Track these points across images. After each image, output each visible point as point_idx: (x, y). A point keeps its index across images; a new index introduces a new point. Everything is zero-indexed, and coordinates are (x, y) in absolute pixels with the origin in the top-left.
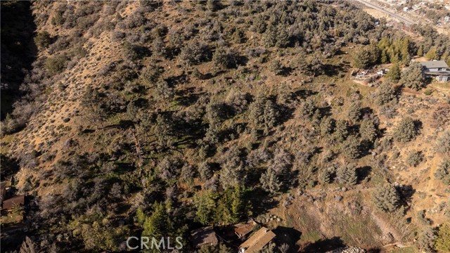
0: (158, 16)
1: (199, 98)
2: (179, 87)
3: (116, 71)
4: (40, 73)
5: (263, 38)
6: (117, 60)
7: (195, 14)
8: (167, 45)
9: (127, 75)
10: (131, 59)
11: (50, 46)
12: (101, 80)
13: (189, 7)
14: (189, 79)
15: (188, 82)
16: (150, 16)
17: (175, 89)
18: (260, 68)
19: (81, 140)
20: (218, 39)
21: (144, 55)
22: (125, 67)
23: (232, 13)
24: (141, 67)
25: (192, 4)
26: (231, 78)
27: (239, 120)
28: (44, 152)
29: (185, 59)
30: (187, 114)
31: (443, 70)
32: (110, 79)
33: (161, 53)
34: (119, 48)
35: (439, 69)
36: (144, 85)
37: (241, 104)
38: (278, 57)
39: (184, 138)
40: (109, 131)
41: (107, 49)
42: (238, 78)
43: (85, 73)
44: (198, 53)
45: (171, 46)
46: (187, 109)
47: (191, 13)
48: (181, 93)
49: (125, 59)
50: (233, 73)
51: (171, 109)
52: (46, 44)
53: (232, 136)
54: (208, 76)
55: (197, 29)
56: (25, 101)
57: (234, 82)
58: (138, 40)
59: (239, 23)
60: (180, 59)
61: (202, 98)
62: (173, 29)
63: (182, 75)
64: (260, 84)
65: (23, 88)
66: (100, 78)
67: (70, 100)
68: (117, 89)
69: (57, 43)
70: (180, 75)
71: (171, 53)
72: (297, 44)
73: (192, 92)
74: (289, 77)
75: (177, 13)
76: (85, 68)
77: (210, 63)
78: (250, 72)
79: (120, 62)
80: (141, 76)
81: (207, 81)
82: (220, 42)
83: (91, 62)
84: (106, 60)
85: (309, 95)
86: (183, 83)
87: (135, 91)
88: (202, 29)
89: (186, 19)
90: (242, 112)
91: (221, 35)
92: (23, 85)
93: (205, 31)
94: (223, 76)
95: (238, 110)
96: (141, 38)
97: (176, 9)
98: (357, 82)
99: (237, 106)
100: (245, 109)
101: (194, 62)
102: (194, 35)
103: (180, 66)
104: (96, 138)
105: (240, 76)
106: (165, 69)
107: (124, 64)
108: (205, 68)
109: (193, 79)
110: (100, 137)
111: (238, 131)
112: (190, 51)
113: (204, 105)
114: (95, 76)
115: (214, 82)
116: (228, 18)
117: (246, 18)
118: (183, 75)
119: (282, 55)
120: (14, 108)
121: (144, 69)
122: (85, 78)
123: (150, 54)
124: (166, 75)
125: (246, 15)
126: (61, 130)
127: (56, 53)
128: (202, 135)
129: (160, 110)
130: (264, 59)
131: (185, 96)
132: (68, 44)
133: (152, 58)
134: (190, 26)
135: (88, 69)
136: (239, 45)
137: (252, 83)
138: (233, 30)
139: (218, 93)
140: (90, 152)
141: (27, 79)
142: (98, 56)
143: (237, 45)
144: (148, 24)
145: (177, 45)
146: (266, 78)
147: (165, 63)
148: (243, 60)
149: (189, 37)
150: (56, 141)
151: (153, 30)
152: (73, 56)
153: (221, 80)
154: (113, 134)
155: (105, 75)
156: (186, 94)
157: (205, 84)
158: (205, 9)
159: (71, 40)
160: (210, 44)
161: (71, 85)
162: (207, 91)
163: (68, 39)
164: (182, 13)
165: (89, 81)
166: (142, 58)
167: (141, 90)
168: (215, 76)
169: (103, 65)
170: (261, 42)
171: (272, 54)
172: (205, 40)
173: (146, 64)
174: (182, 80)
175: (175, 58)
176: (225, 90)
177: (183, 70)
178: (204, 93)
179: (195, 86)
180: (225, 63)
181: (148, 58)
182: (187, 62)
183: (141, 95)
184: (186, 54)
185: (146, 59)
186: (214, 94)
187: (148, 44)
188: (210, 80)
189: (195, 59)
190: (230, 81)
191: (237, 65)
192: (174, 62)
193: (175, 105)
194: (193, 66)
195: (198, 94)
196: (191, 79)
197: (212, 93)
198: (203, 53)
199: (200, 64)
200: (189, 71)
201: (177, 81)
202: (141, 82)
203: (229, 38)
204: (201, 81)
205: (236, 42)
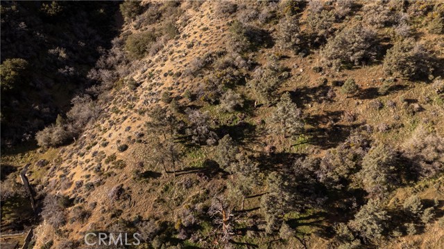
1: (348, 134)
2: (313, 109)
3: (212, 69)
4: (119, 54)
6: (218, 50)
8: (303, 29)
9: (228, 79)
10: (239, 50)
11: (137, 17)
12: (188, 83)
14: (334, 95)
15: (331, 100)
17: (306, 112)
19: (135, 189)
20: (397, 24)
21: (261, 44)
22: (227, 65)
24: (253, 66)
26: (415, 101)
27: (428, 191)
28: (77, 202)
29: (331, 58)
30: (323, 166)
32: (201, 84)
33: (290, 45)
34: (224, 30)
36: (252, 98)
37: (436, 159)
39: (310, 212)
40: (183, 179)
41: (205, 29)
42: (430, 101)
43: (169, 66)
44: (359, 49)
45: (310, 31)
46: (324, 154)
48: (315, 120)
49: (229, 49)
50: (421, 90)
51: (294, 150)
52: (133, 15)
53: (411, 227)
54: (371, 93)
55: (359, 2)
56: (88, 97)
57: (421, 109)
58: (255, 17)
60: (321, 57)
61: (354, 138)
63: (321, 87)
65: (92, 75)
66: (186, 80)
67: (136, 111)
68: (209, 101)
69: (146, 14)
70: (317, 85)
71: (308, 45)
73: (335, 120)
76: (170, 57)
77: (376, 67)
79: (221, 54)
80: (251, 83)
81: (368, 102)
82: (403, 29)
83: (179, 49)
84: (201, 48)
86: (320, 102)
87: (237, 108)
90: (435, 177)
92: (93, 71)
93: (376, 9)
94: (400, 96)
95: (428, 171)
96: (260, 16)
99: (428, 162)
101: (348, 64)
102: (351, 14)
103: (321, 69)
104: (160, 190)
105: (435, 98)
106: (292, 72)
107: (227, 58)
108: (367, 77)
109: (341, 94)
110: (167, 189)
111: (425, 218)
112: (344, 44)
113: (359, 151)
114: (179, 74)
115: (381, 106)
118: (324, 88)
120: (73, 105)
121: (257, 71)
122: (166, 75)
123: (271, 44)
124: (293, 85)
126: (110, 164)
127: (143, 28)
128: (348, 215)
129: (274, 148)
131: (322, 126)
132: (160, 15)
133: (272, 51)
135: (172, 60)
136: (436, 36)
138: (430, 9)
139: (388, 129)
140: (146, 216)
141: (100, 62)
142: (190, 40)
145: (321, 32)
147: (295, 62)
149: (343, 18)
150: (99, 184)
152: (161, 34)
153: (395, 104)
154: (189, 186)
155: (194, 74)
156: (325, 123)
157: (362, 109)
159: (165, 10)
160: (381, 32)
161: (146, 84)
162: (364, 123)
163: (161, 8)
165: (169, 81)
166: (257, 51)
167: (247, 106)
168: (385, 94)
169: (194, 57)
172: (373, 23)
173: (263, 62)
174: (320, 96)
175: (313, 53)
176: (403, 125)
177: (324, 77)
178: (359, 125)
179: (343, 109)
180: (410, 72)
181: (267, 51)
182: (334, 64)
183: (245, 117)
184: (336, 48)
185: (263, 52)
186: (378, 130)
187: (270, 26)
188: (373, 100)
189: (351, 58)
190: (413, 106)
191: (431, 77)
192: (310, 60)
193: (302, 143)
194: (345, 71)
195: (348, 126)
196: (338, 96)
197: (375, 127)
198: (369, 49)
199: (357, 68)
200: (336, 79)
201: (311, 96)
202: (249, 92)
203: (418, 23)
204: (356, 102)
205: (432, 32)
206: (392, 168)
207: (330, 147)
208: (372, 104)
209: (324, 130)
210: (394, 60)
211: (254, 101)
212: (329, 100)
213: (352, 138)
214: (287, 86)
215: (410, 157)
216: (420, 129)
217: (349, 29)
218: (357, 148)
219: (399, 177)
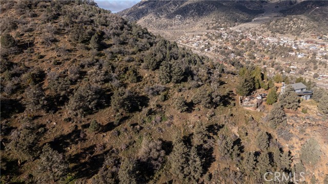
0: (30, 58)
1: (103, 160)
2: (72, 150)
5: (157, 75)
7: (78, 54)
8: (47, 93)
13: (69, 46)
14: (85, 135)
15: (84, 140)
16: (17, 59)
17: (67, 154)
18: (164, 107)
20: (111, 80)
21: (12, 111)
23: (120, 52)
25: (72, 44)
26: (137, 124)
27: (161, 178)
29: (75, 110)
31: (304, 90)
33: (39, 106)
35: (302, 89)
36: (15, 158)
37: (159, 156)
38: (177, 93)
42: (144, 122)
44: (93, 100)
45: (54, 94)
46: (90, 182)
47: (73, 53)
48: (77, 157)
50: (138, 117)
54: (110, 127)
55: (84, 70)
57: (141, 128)
59: (129, 61)
60: (68, 110)
61: (108, 161)
62: (53, 73)
63: (73, 132)
64: (169, 125)
70: (70, 132)
71: (54, 104)
72: (189, 78)
73: (92, 153)
74: (194, 113)
75: (55, 54)
77: (108, 109)
78: (155, 113)
80: (10, 146)
81: (109, 133)
82: (116, 83)
85: (218, 130)
86: (77, 143)
88: (90, 71)
89: (67, 59)
90: (162, 167)
91: (114, 75)
93: (96, 73)
94: (127, 124)
95: (157, 166)
96: (6, 89)
97: (53, 49)
98: (248, 109)
99: (156, 160)
100: (164, 162)
101: (88, 111)
102: (80, 78)
103: (70, 119)
105: (146, 119)
106: (47, 127)
108: (104, 116)
109: (90, 133)
112: (82, 98)
113: (114, 169)
115: (119, 133)
116: (116, 57)
117: (134, 56)
118: (76, 132)
119: (180, 90)
121: (14, 134)
123: (22, 109)
124: (51, 136)
125: (134, 53)
130: (165, 96)
131: (83, 161)
133: (25, 114)
134: (75, 67)
136: (135, 84)
137: (160, 126)
138: (126, 69)
139: (128, 147)
143: (134, 85)
144: (16, 69)
145: (63, 93)
146: (172, 117)
147: (46, 118)
148: (144, 101)
149: (76, 81)
151: (24, 76)
153: (126, 129)
156: (84, 158)
157: (107, 138)
158: (89, 49)
160: (103, 87)
162: (111, 148)
164: (62, 54)
166: (9, 117)
168: (119, 125)
170: (157, 79)
171: (170, 91)
172: (97, 82)
173: (17, 125)
174: (75, 139)
175: (61, 109)
176: (135, 142)
177: (74, 124)
178: (109, 150)
179: (94, 143)
180: (128, 107)
181: (19, 116)
182: (79, 113)
183: (11, 178)
184: (77, 102)
185: (16, 117)
186: (122, 150)
187: (17, 96)
188: (113, 131)
189: (90, 106)
190: (136, 128)
191: (140, 107)
192: (59, 115)
193: (71, 180)
194: (88, 116)
195: (101, 154)
196: (88, 135)
197: (119, 148)
198: (99, 98)
199: (96, 112)
200: (83, 123)
201: (68, 141)
202: (9, 154)
203: (123, 78)
204: (102, 135)
205: (132, 82)
206: (137, 172)
207: (93, 175)
208: (113, 133)
209: (85, 163)
210: (117, 102)
211: (17, 160)
212: (82, 139)
213: (106, 162)
214: (45, 139)
215: (145, 160)
216: (145, 141)
217: (82, 87)
218: (112, 167)
219: (143, 177)
